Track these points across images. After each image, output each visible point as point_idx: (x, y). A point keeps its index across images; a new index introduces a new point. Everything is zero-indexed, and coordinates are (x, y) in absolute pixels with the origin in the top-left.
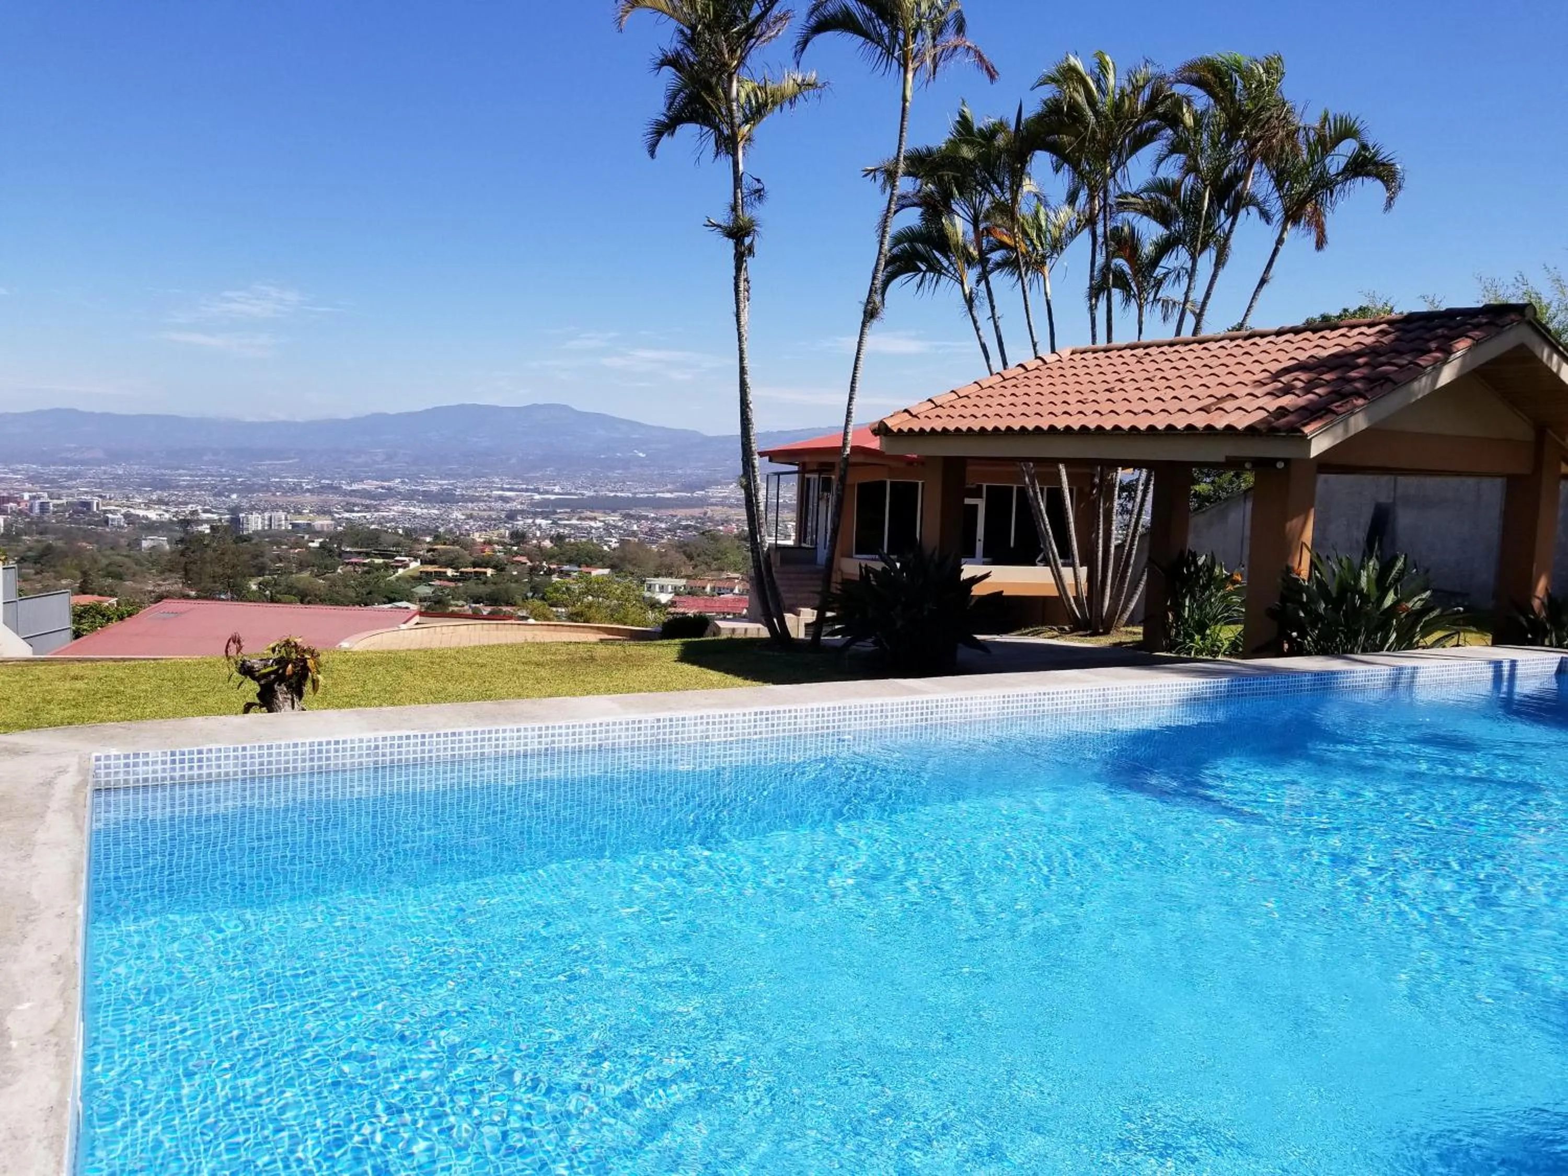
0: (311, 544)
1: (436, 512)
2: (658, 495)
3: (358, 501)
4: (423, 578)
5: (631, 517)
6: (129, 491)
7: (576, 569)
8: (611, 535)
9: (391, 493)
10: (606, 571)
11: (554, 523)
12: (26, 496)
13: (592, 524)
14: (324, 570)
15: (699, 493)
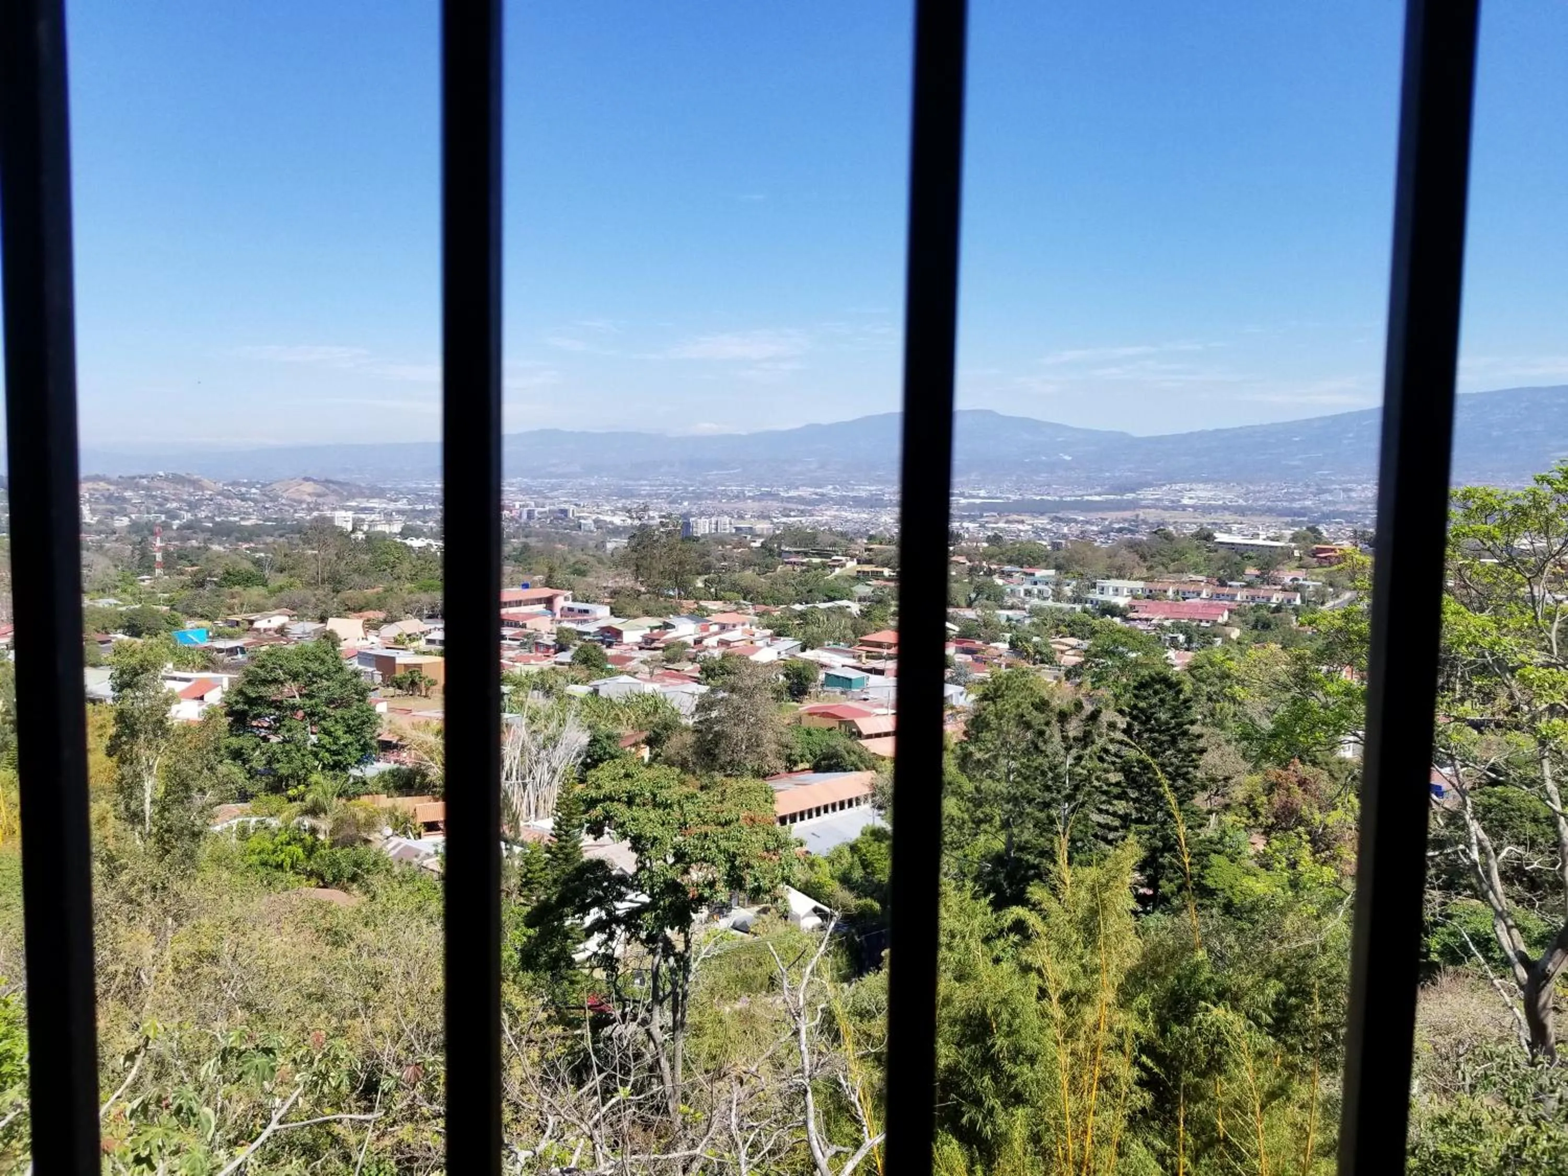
0: (753, 544)
1: (865, 516)
2: (1086, 498)
3: (793, 506)
4: (861, 577)
5: (1060, 520)
6: (599, 500)
7: (1018, 569)
8: (1041, 538)
9: (823, 499)
10: (1052, 572)
11: (981, 526)
12: (517, 505)
13: (1021, 527)
14: (766, 568)
15: (1130, 496)
